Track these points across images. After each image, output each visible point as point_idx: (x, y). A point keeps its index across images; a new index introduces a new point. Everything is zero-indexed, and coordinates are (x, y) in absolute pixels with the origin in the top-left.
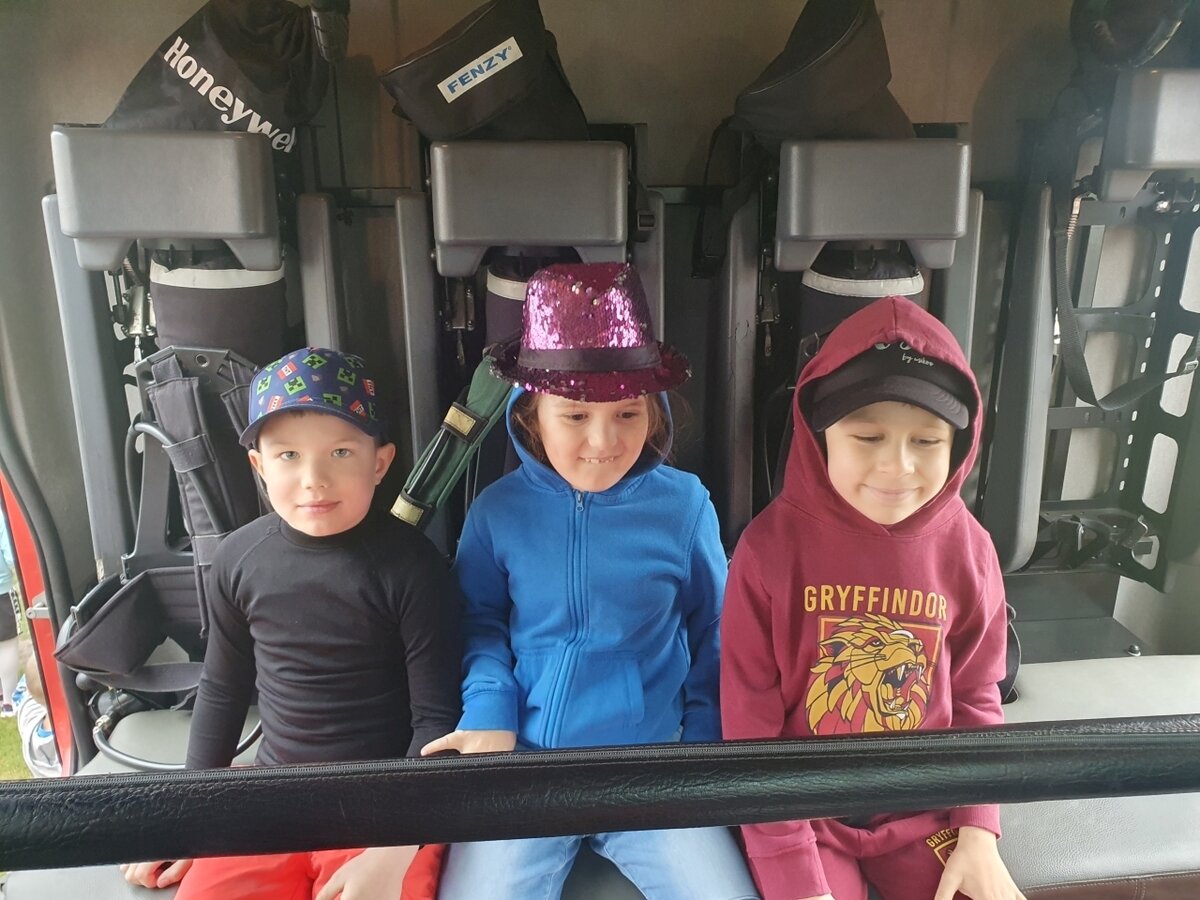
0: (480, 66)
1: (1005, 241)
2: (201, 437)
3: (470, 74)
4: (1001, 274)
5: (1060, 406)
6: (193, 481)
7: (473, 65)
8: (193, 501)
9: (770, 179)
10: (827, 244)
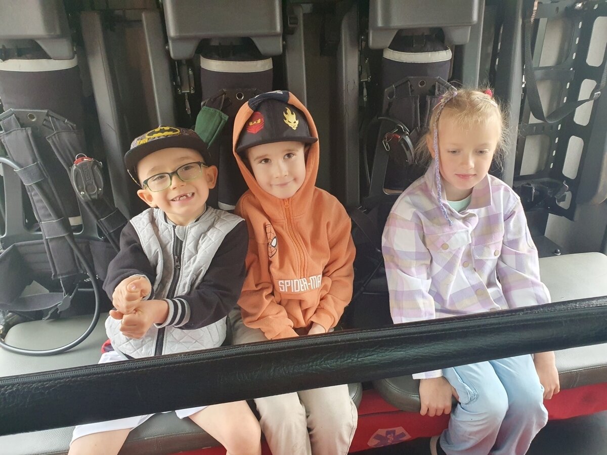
2: (37, 164)
6: (36, 190)
8: (38, 201)
10: (398, 32)
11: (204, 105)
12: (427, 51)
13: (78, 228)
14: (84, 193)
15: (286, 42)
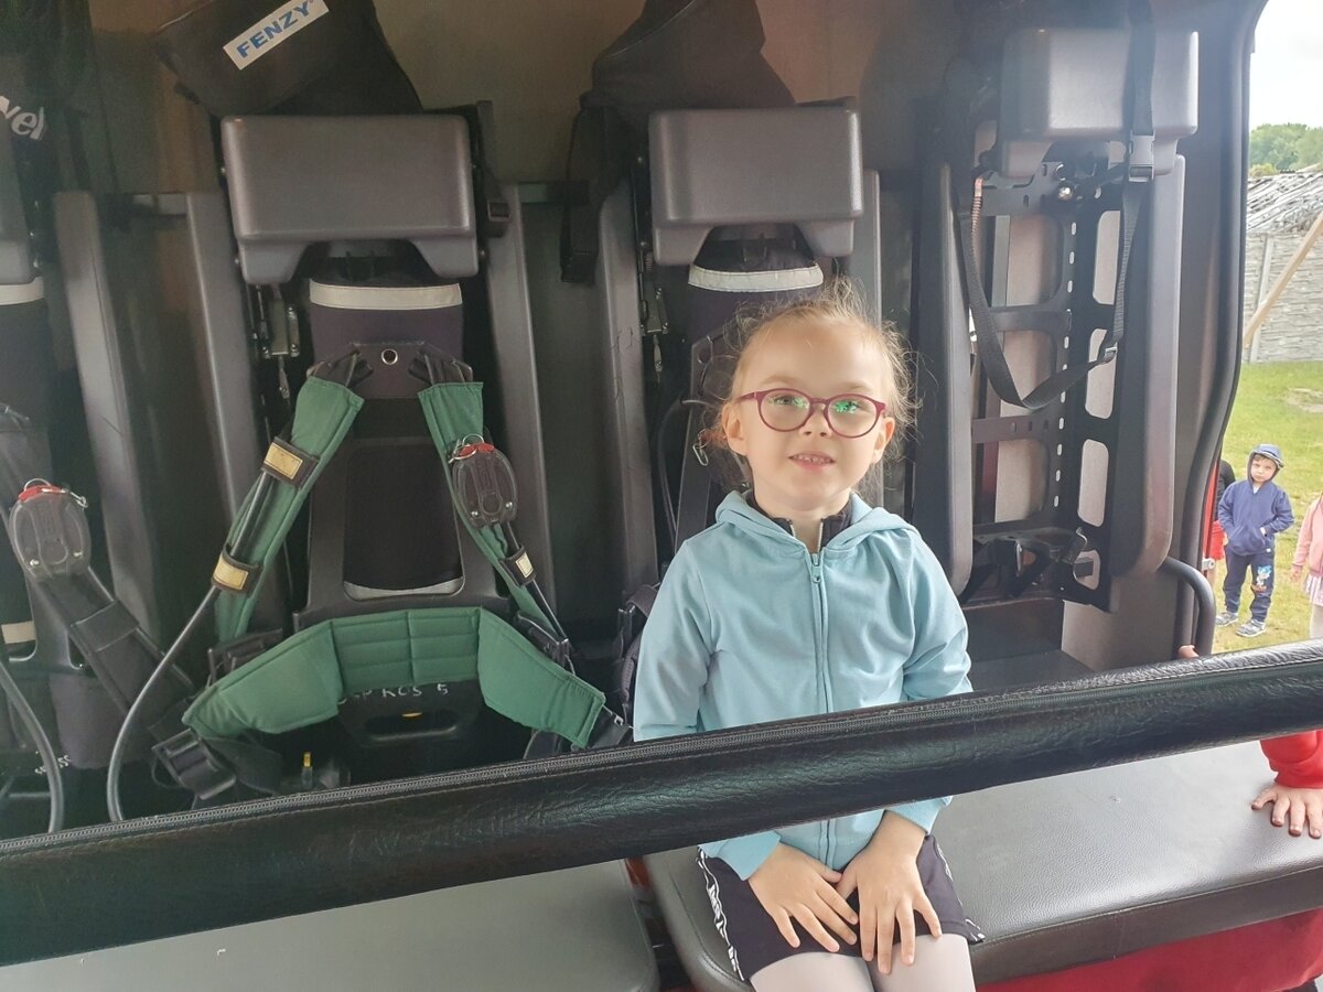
0: (275, 23)
1: (908, 238)
3: (264, 33)
4: (907, 272)
5: (984, 417)
7: (267, 21)
9: (640, 159)
10: (711, 233)
11: (312, 374)
12: (772, 269)
13: (26, 648)
14: (37, 563)
15: (487, 252)
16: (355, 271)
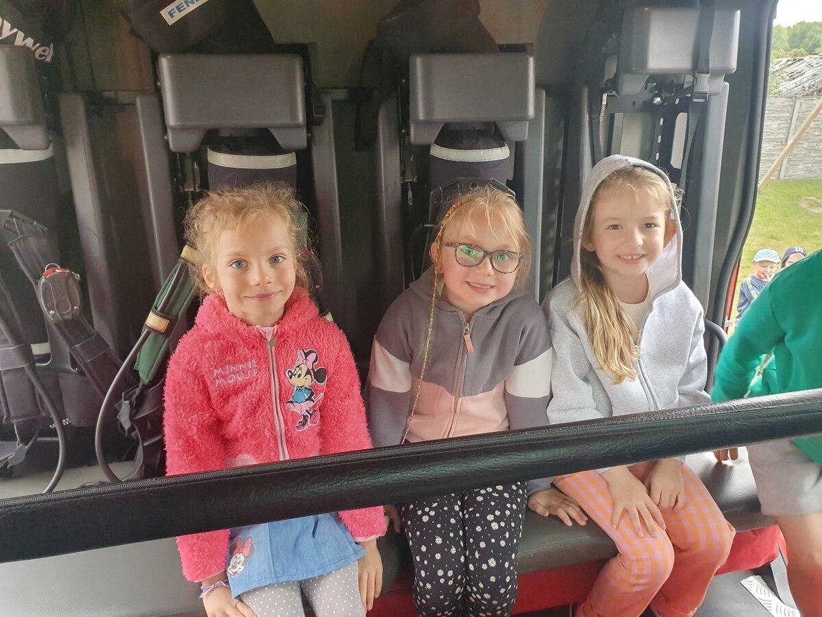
1: (562, 124)
3: (184, 4)
4: (560, 145)
9: (403, 81)
10: (444, 126)
12: (479, 149)
13: (45, 358)
14: (54, 312)
15: (312, 134)
16: (235, 145)
